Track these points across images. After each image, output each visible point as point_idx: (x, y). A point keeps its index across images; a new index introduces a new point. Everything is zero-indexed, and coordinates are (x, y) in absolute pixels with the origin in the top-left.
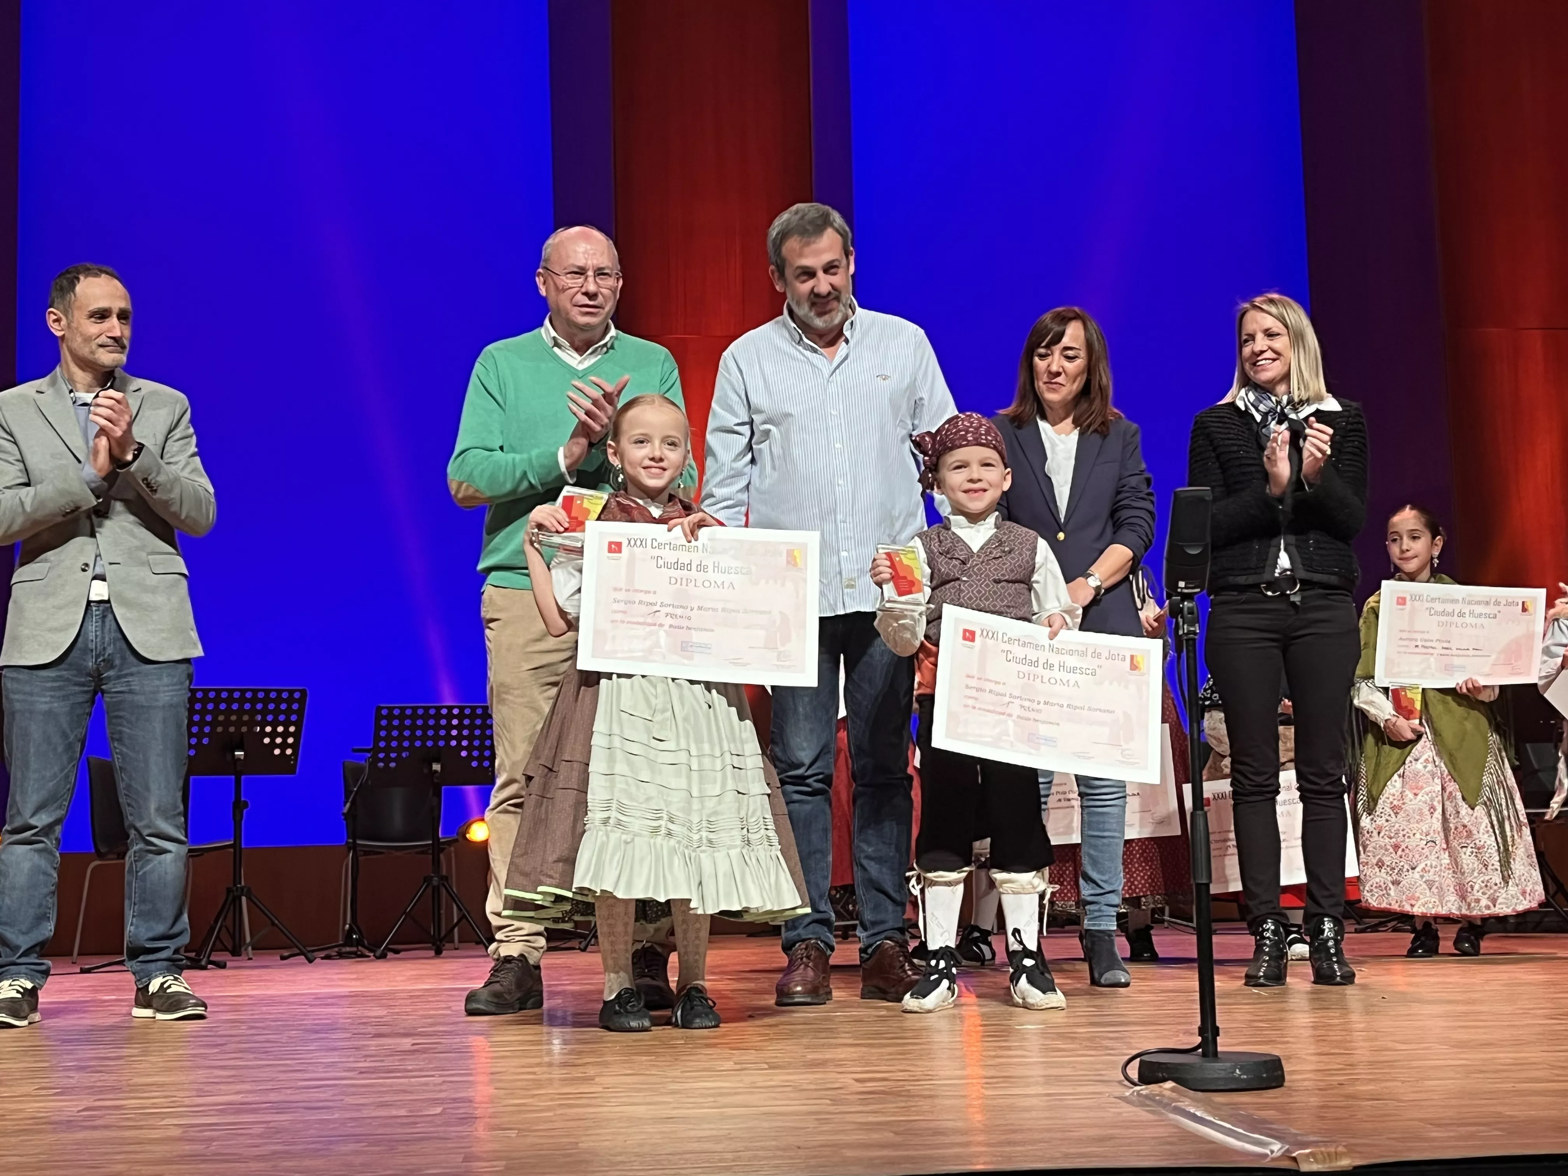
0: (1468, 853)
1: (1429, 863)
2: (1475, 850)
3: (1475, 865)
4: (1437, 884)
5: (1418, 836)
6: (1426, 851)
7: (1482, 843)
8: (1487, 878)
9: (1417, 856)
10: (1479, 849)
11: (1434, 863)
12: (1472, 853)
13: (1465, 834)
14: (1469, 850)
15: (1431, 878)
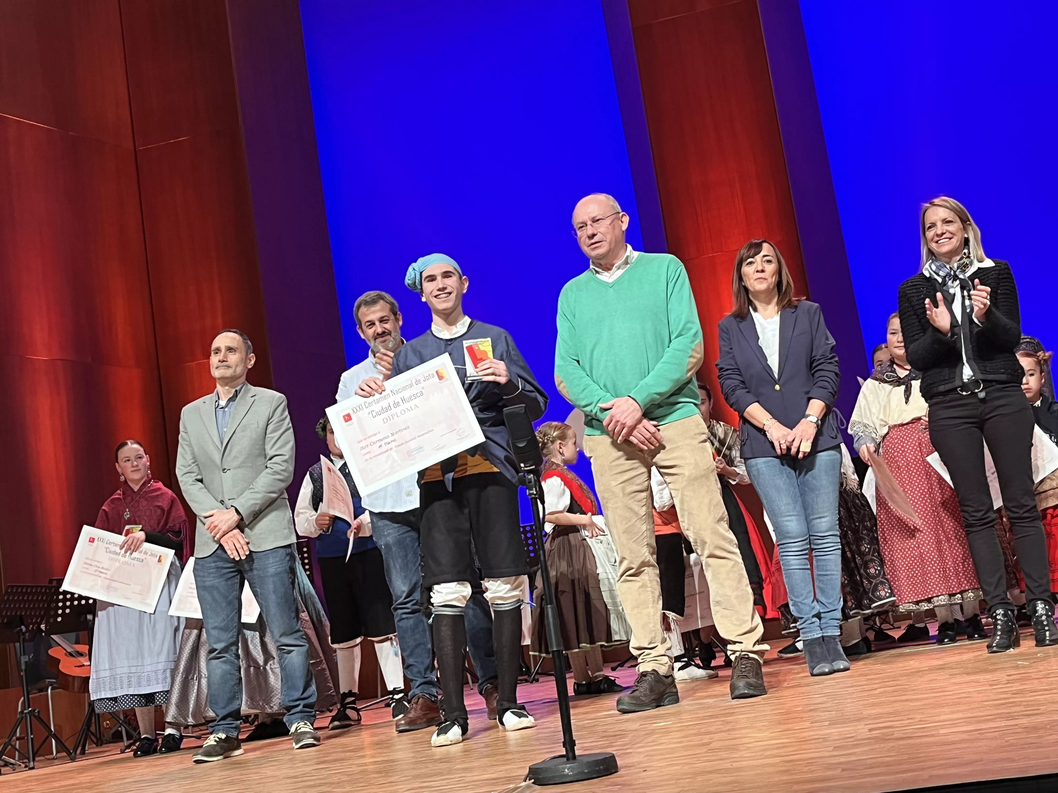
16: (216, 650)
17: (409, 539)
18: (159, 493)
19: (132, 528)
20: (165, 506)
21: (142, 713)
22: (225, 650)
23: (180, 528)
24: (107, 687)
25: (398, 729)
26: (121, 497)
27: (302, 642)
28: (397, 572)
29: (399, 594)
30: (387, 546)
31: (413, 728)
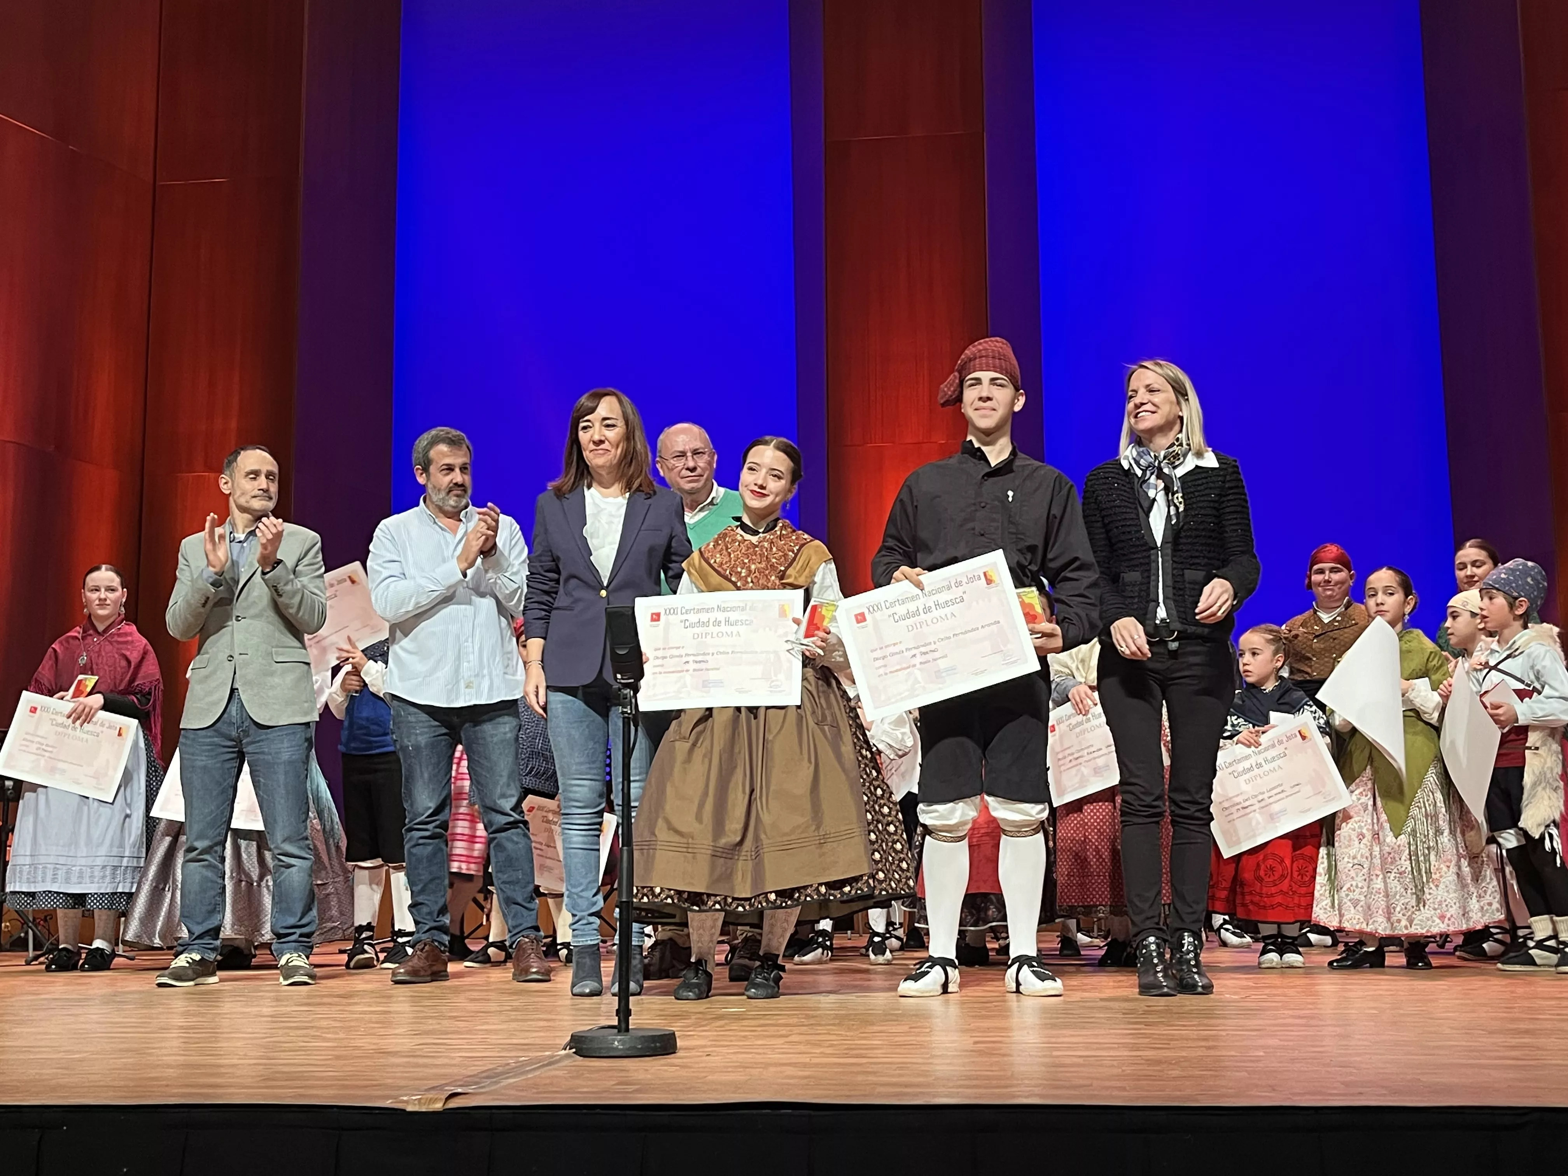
0: (1392, 878)
1: (1354, 883)
2: (1398, 875)
3: (1398, 889)
4: (1362, 903)
5: (1346, 859)
6: (1352, 873)
7: (1403, 869)
8: (1407, 901)
9: (1344, 877)
10: (1400, 874)
11: (1360, 885)
12: (1395, 877)
13: (1389, 860)
14: (1393, 875)
15: (1357, 897)
16: (197, 849)
17: (443, 743)
18: (129, 638)
19: (86, 679)
20: (134, 657)
21: (65, 915)
22: (207, 851)
23: (150, 689)
24: (25, 877)
25: (395, 979)
26: (80, 636)
27: (308, 853)
28: (424, 783)
29: (420, 810)
30: (417, 748)
31: (414, 979)
